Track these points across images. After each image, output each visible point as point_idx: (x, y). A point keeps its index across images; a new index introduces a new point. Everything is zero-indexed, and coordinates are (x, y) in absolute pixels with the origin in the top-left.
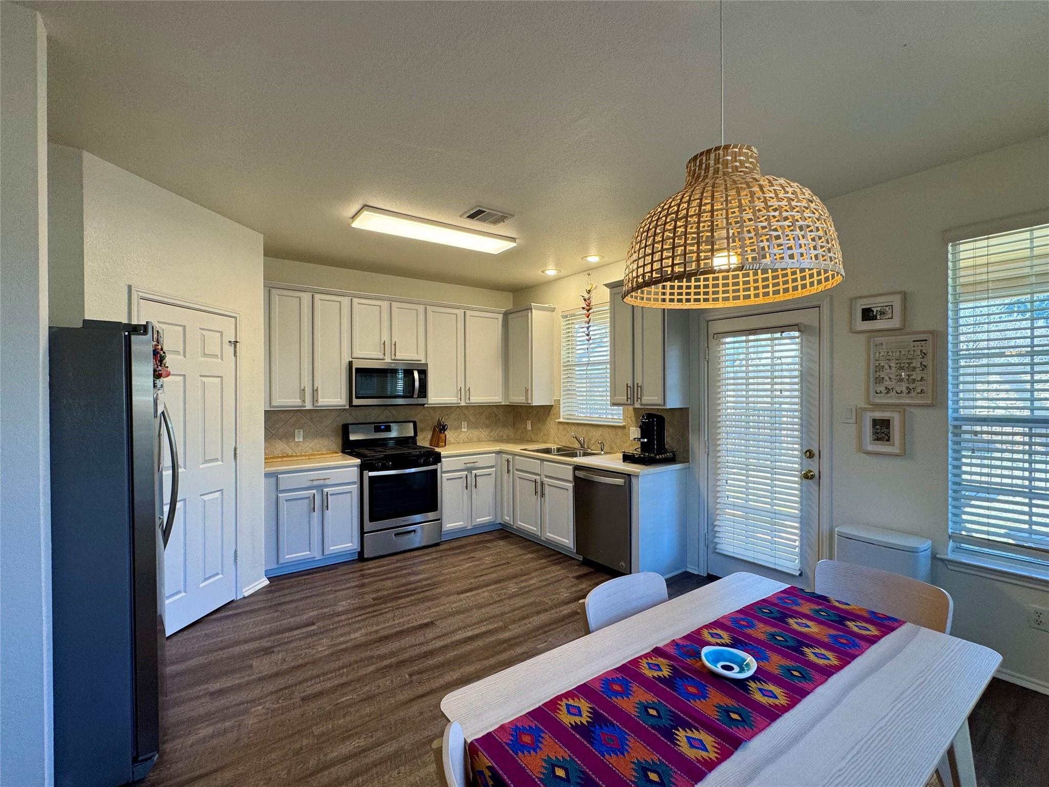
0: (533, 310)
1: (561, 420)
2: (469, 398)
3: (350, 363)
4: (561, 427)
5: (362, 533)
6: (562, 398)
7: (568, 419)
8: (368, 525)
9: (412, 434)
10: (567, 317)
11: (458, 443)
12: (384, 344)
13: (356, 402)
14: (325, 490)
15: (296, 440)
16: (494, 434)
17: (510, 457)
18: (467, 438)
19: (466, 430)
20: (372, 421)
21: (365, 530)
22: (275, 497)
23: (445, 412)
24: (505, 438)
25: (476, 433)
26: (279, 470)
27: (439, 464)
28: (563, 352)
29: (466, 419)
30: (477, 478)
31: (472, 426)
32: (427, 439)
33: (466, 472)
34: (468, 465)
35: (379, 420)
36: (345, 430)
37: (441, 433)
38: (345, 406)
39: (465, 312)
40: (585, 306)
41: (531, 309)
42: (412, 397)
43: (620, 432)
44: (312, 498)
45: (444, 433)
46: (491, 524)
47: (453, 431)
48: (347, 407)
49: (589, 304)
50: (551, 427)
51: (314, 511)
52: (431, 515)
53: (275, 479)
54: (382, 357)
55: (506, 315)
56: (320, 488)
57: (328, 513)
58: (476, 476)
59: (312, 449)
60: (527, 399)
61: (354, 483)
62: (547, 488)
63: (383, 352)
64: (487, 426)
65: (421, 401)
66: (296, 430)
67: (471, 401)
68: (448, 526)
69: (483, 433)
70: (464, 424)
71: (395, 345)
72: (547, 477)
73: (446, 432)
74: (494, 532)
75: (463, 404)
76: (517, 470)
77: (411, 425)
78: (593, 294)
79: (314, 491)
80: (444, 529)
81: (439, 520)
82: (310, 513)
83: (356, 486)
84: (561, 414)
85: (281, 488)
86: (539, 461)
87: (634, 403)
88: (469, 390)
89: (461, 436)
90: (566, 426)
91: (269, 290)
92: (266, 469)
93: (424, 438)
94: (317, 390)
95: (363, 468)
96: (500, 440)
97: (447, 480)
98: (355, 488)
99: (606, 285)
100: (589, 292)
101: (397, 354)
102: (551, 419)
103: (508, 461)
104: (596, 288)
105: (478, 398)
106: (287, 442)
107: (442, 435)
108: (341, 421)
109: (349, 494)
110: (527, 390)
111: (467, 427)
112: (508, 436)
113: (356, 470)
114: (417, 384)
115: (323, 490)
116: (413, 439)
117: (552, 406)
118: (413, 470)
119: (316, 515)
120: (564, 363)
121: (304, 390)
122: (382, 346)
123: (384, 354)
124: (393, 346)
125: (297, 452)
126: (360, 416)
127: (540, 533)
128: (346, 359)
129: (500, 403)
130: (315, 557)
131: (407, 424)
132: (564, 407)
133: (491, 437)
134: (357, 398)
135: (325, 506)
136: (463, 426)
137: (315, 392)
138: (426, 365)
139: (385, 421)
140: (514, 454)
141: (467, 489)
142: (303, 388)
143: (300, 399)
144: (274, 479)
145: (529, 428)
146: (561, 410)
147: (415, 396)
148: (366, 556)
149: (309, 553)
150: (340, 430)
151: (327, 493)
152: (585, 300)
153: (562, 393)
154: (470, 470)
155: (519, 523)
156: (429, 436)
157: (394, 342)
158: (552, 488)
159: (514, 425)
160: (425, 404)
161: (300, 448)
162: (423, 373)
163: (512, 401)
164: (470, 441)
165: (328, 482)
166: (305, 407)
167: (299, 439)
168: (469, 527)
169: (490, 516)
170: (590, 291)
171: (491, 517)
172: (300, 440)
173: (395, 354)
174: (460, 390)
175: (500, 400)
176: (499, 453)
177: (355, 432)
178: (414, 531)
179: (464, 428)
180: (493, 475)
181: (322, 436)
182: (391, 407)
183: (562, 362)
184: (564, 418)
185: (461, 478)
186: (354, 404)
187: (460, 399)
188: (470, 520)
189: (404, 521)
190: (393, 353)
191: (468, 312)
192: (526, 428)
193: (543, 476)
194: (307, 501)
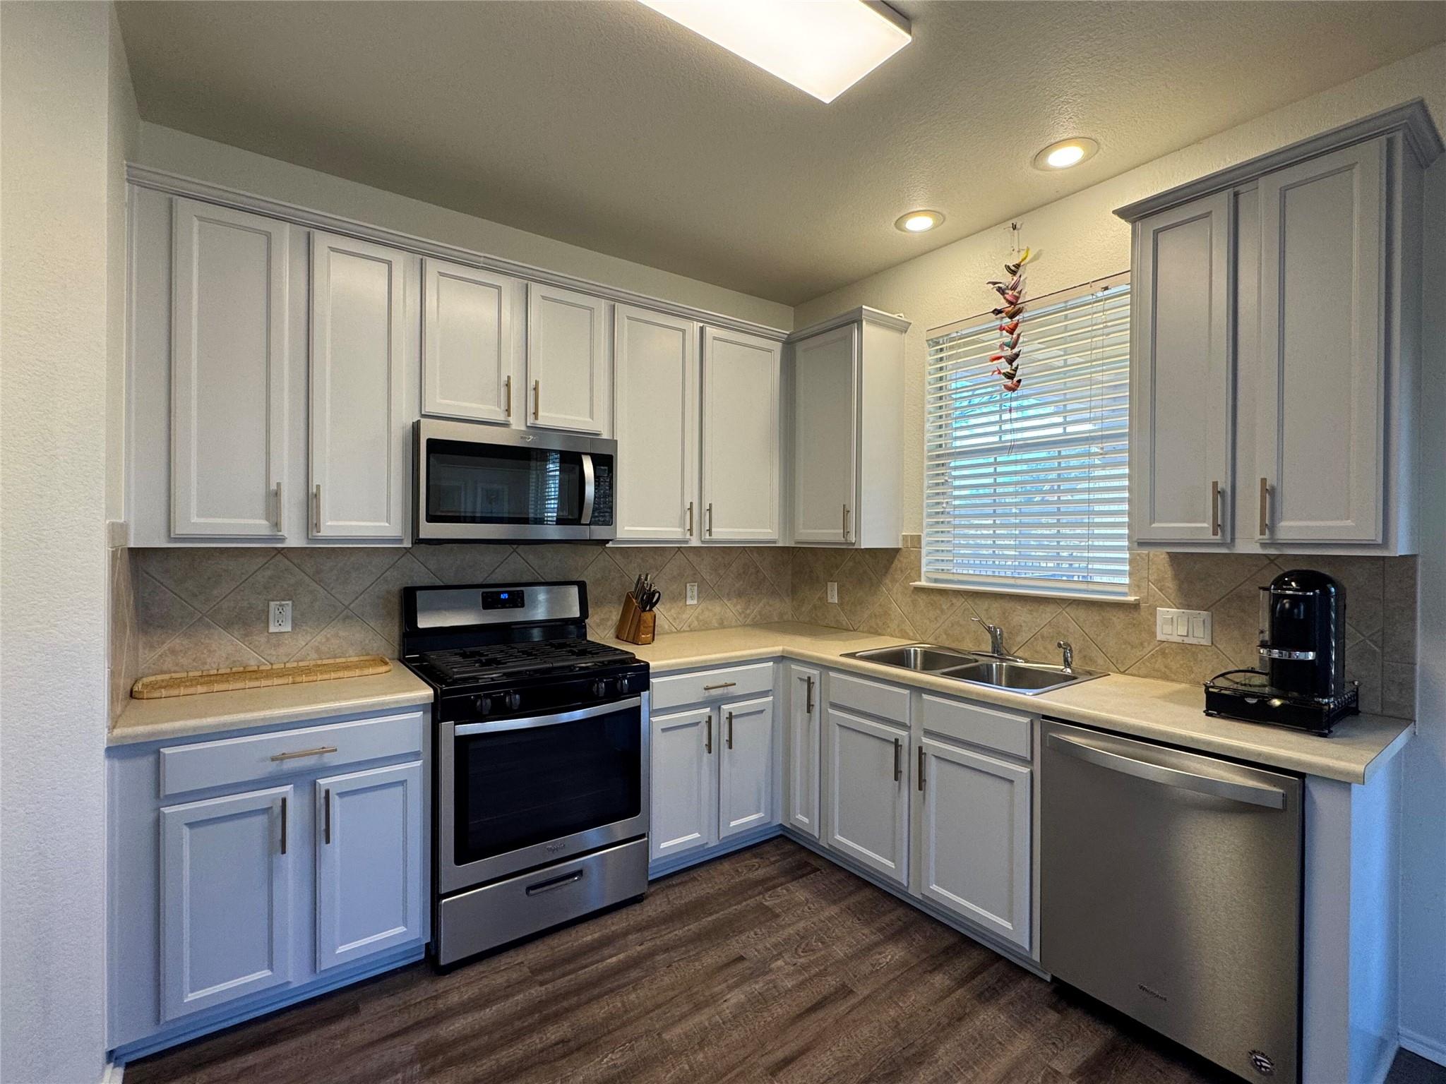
0: (864, 323)
1: (923, 583)
2: (710, 530)
3: (416, 428)
4: (922, 600)
5: (436, 896)
6: (926, 531)
7: (936, 581)
8: (453, 875)
9: (576, 613)
10: (938, 343)
11: (679, 632)
12: (508, 385)
13: (430, 530)
14: (321, 781)
15: (273, 629)
16: (755, 610)
17: (814, 673)
18: (697, 618)
19: (695, 602)
20: (480, 581)
21: (443, 890)
22: (149, 817)
23: (651, 561)
24: (776, 619)
25: (718, 609)
26: (165, 732)
27: (644, 694)
28: (927, 426)
29: (696, 577)
30: (734, 721)
31: (708, 592)
32: (609, 623)
33: (708, 710)
34: (713, 692)
35: (498, 577)
36: (408, 602)
37: (644, 610)
38: (401, 541)
39: (702, 329)
40: (1002, 303)
41: (859, 322)
42: (577, 521)
43: (1118, 619)
44: (277, 810)
45: (651, 610)
46: (761, 828)
47: (668, 606)
48: (407, 544)
49: (1017, 298)
50: (893, 596)
51: (284, 852)
52: (619, 828)
53: (151, 759)
54: (501, 417)
55: (789, 345)
56: (306, 779)
57: (333, 853)
58: (730, 717)
59: (317, 650)
60: (846, 533)
61: (415, 756)
62: (932, 767)
63: (504, 407)
64: (740, 594)
65: (599, 532)
66: (272, 604)
67: (714, 537)
68: (663, 845)
69: (730, 609)
70: (692, 590)
71: (536, 389)
72: (928, 733)
73: (654, 609)
74: (767, 848)
75: (695, 542)
76: (835, 706)
77: (574, 590)
78: (1026, 273)
79: (287, 789)
80: (655, 855)
81: (642, 836)
82: (270, 854)
83: (419, 763)
84: (924, 569)
85: (170, 788)
86: (907, 692)
87: (1233, 539)
88: (710, 510)
89: (685, 616)
90: (936, 598)
91: (171, 201)
92: (117, 732)
93: (603, 622)
94: (316, 496)
95: (441, 711)
96: (767, 624)
97: (664, 730)
98: (416, 769)
99: (1123, 213)
100: (1013, 271)
101: (540, 413)
102: (894, 581)
103: (809, 682)
104: (1036, 258)
105: (726, 531)
106: (246, 635)
107: (647, 616)
108: (396, 581)
109: (400, 789)
110: (846, 512)
111: (699, 597)
112: (781, 615)
113: (418, 721)
114: (590, 490)
115: (315, 783)
116: (579, 624)
117: (897, 550)
118: (578, 715)
119: (292, 862)
120: (929, 451)
121: (277, 494)
122: (503, 390)
123: (508, 411)
124: (531, 394)
125: (273, 659)
126: (449, 567)
127: (905, 876)
128: (405, 416)
129: (775, 542)
130: (288, 983)
131: (563, 588)
132: (929, 553)
133: (746, 616)
134: (431, 518)
135: (321, 830)
136: (689, 594)
137: (311, 501)
138: (613, 443)
139: (509, 580)
140: (826, 667)
141: (710, 752)
142: (273, 487)
143: (267, 519)
144: (146, 763)
145: (834, 598)
146: (924, 561)
147: (586, 518)
148: (444, 960)
149: (267, 973)
150: (396, 600)
151: (327, 792)
152: (1002, 291)
153: (926, 521)
154: (716, 703)
155: (838, 837)
156: (615, 615)
157: (534, 383)
158: (948, 767)
159: (794, 590)
160: (607, 541)
161: (282, 650)
162: (605, 463)
163: (804, 538)
164: (704, 627)
165: (331, 760)
166: (283, 540)
167: (281, 624)
168: (713, 843)
169: (758, 812)
170: (1018, 266)
171: (761, 815)
172: (283, 629)
173: (536, 414)
174: (691, 509)
175: (775, 536)
176: (781, 659)
177: (434, 608)
178: (580, 873)
179: (692, 598)
180: (768, 716)
181: (347, 617)
182: (527, 547)
183: (925, 448)
184: (929, 579)
185: (697, 724)
186: (422, 536)
187: (691, 530)
188: (714, 830)
189: (553, 850)
190: (531, 410)
191: (711, 331)
192: (823, 599)
193: (916, 732)
194: (261, 820)
